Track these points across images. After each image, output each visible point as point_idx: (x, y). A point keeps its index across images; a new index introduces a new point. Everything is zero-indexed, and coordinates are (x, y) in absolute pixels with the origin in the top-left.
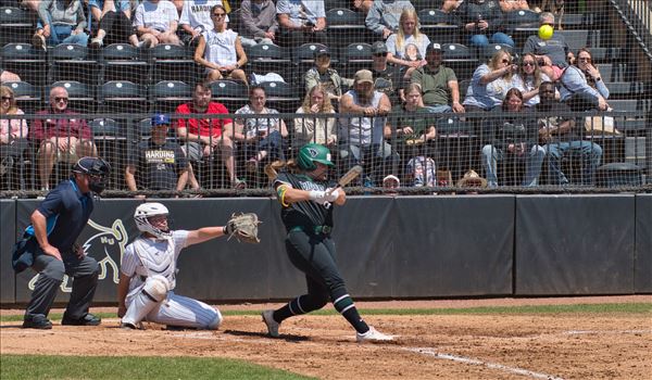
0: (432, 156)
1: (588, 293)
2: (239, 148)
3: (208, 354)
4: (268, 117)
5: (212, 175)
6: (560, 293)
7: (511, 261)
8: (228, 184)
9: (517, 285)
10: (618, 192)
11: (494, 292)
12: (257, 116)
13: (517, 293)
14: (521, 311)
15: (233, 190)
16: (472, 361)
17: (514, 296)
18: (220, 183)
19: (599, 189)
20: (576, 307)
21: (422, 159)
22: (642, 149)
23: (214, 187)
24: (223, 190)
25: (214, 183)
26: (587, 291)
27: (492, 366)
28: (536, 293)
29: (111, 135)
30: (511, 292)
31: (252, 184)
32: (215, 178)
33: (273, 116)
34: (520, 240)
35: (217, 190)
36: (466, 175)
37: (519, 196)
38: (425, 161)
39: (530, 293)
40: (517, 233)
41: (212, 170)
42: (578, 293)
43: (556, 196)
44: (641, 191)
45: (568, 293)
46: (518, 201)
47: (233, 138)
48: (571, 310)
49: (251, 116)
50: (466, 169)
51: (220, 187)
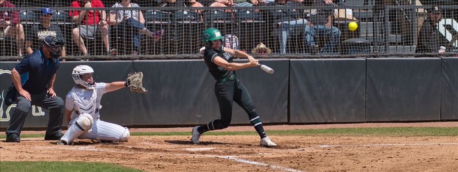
0: (235, 34)
1: (336, 121)
2: (112, 29)
3: (92, 160)
4: (132, 9)
5: (95, 47)
6: (318, 122)
7: (287, 101)
8: (105, 52)
9: (291, 116)
10: (355, 57)
11: (276, 121)
12: (124, 9)
13: (291, 121)
14: (293, 133)
15: (108, 56)
16: (261, 164)
17: (289, 123)
18: (100, 51)
19: (343, 56)
20: (328, 130)
21: (230, 36)
22: (370, 30)
23: (97, 54)
24: (102, 56)
25: (97, 51)
26: (335, 120)
27: (274, 167)
28: (303, 122)
29: (30, 21)
30: (287, 121)
31: (121, 52)
32: (97, 48)
33: (135, 9)
34: (292, 88)
35: (99, 56)
36: (258, 46)
37: (291, 60)
38: (232, 37)
39: (299, 122)
40: (291, 82)
41: (95, 43)
42: (329, 122)
43: (316, 60)
44: (370, 57)
45: (323, 122)
46: (291, 63)
47: (109, 23)
48: (325, 132)
49: (121, 9)
50: (257, 43)
51: (100, 54)
